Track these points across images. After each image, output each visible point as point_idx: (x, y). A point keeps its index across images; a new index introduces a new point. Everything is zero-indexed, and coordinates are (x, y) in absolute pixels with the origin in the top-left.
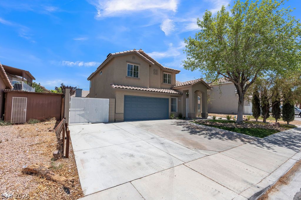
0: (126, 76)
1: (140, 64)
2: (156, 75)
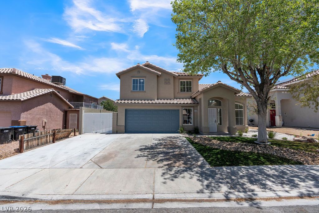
0: (131, 91)
1: (146, 77)
2: (167, 85)
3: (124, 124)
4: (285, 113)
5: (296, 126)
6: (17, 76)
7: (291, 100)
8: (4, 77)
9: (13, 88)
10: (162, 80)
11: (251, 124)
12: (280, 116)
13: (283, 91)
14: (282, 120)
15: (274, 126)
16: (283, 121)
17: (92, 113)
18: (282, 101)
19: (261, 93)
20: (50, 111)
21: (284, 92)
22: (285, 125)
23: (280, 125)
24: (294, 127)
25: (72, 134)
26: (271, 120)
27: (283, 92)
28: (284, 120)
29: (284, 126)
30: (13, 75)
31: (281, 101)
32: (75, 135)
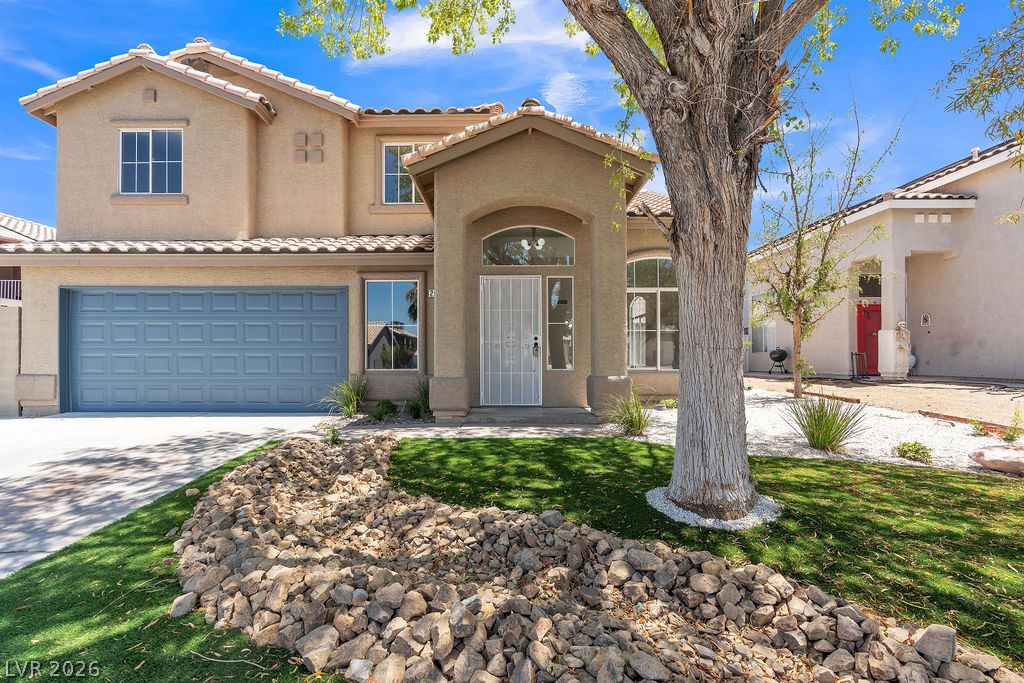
0: (115, 196)
1: (187, 121)
2: (308, 164)
3: (54, 370)
4: (925, 320)
5: (974, 374)
7: (954, 255)
10: (281, 137)
11: (775, 369)
12: (898, 329)
13: (920, 211)
14: (908, 349)
15: (872, 378)
16: (913, 352)
18: (913, 263)
19: (683, 23)
21: (926, 219)
22: (922, 370)
23: (900, 370)
24: (965, 378)
26: (860, 349)
27: (919, 219)
28: (917, 352)
29: (914, 375)
31: (907, 259)
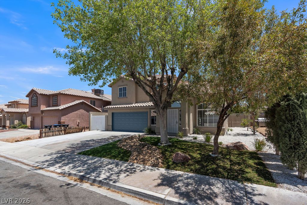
0: (118, 98)
1: (127, 85)
3: (111, 125)
6: (62, 94)
8: (58, 96)
9: (61, 102)
17: (96, 116)
20: (82, 115)
25: (83, 130)
30: (60, 94)
32: (84, 131)
